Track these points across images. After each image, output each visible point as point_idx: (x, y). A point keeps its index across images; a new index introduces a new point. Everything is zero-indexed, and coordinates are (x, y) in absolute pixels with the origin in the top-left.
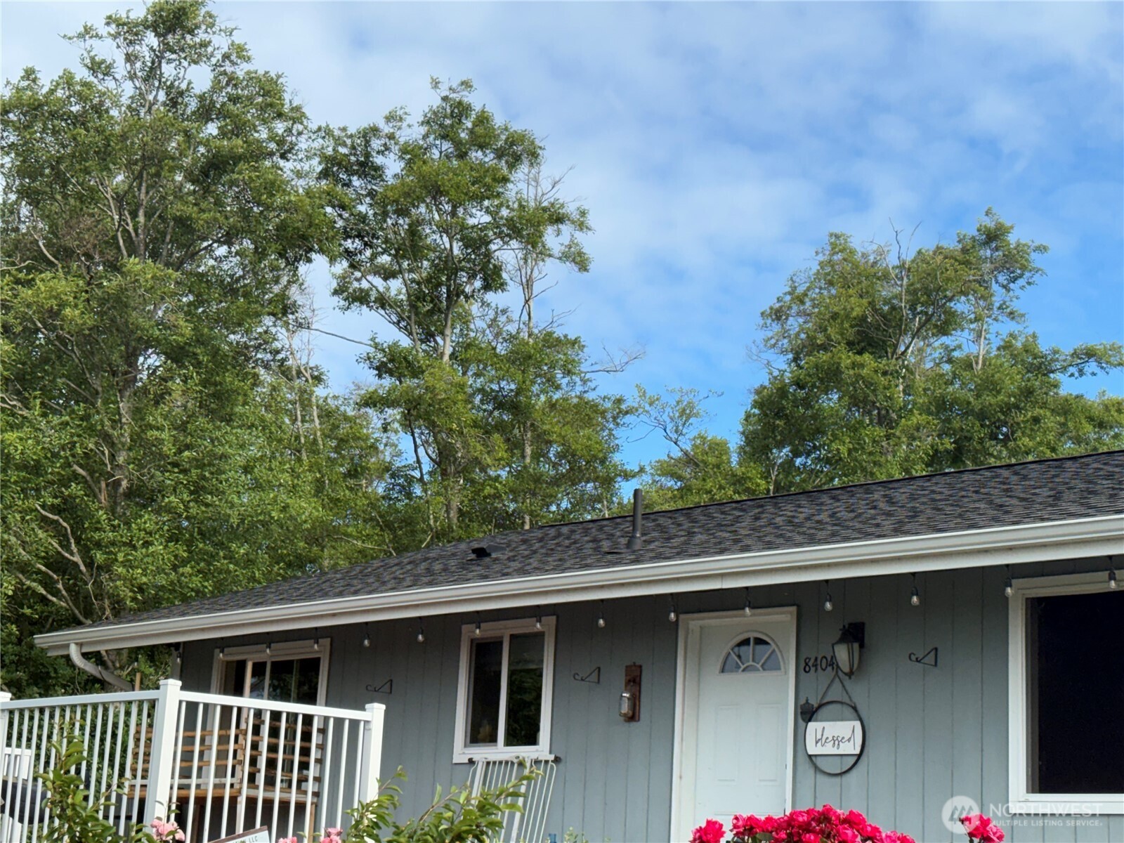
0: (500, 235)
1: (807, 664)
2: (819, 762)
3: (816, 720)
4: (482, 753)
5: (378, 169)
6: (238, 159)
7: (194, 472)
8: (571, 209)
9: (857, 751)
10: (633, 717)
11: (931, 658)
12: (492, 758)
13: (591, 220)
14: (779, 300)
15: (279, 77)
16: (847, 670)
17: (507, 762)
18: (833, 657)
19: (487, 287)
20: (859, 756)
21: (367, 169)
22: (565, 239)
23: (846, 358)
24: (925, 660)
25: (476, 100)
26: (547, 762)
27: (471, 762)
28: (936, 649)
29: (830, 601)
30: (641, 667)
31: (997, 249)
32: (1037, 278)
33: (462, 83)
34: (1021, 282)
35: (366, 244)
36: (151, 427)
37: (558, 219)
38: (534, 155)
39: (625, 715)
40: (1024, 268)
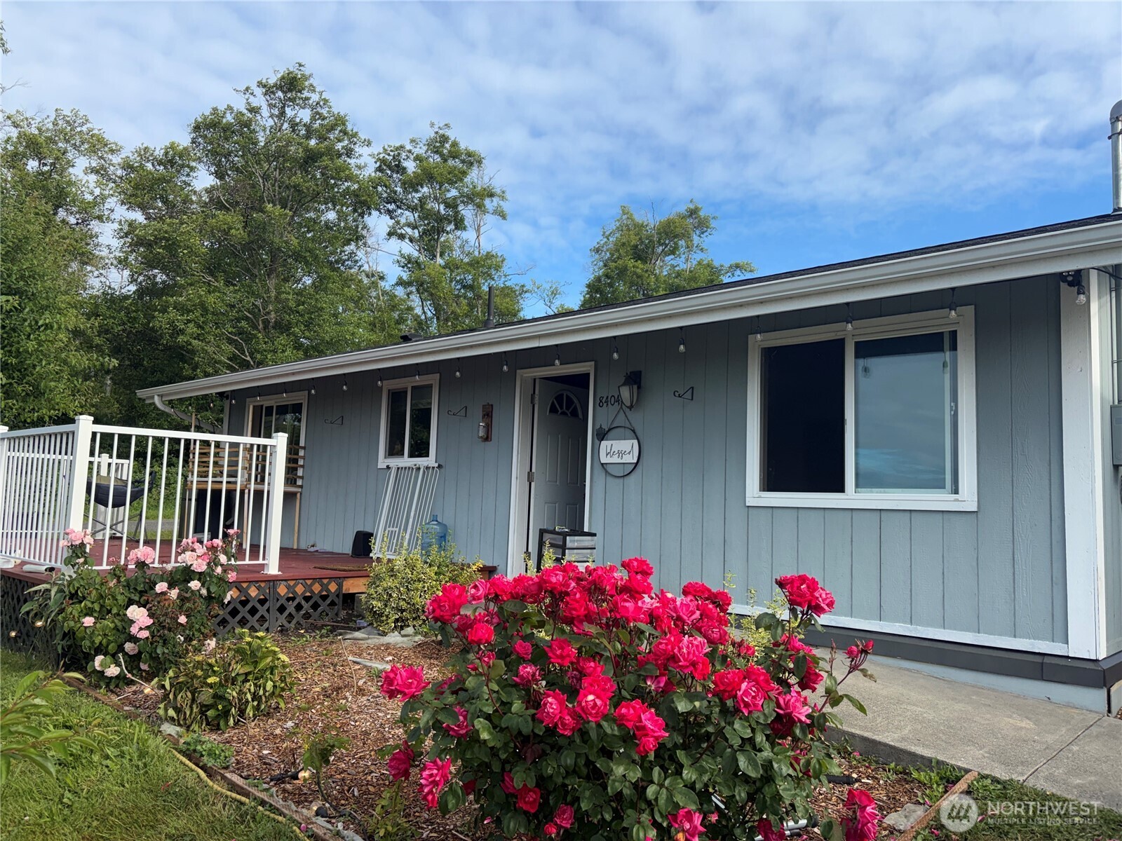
0: (463, 202)
1: (601, 401)
2: (609, 469)
3: (607, 440)
4: (395, 462)
5: (404, 169)
6: (322, 155)
7: (306, 316)
8: (498, 191)
9: (635, 461)
10: (487, 438)
11: (688, 395)
12: (401, 465)
13: (508, 195)
14: (598, 243)
15: (345, 116)
16: (629, 404)
17: (409, 468)
18: (619, 395)
19: (457, 228)
20: (637, 464)
21: (400, 169)
22: (495, 204)
23: (631, 263)
24: (685, 396)
25: (452, 135)
26: (433, 468)
27: (388, 467)
28: (693, 388)
29: (617, 352)
30: (492, 405)
31: (696, 218)
32: (713, 232)
33: (446, 125)
34: (705, 234)
35: (398, 206)
36: (283, 292)
37: (491, 195)
38: (480, 162)
39: (481, 437)
40: (707, 227)
